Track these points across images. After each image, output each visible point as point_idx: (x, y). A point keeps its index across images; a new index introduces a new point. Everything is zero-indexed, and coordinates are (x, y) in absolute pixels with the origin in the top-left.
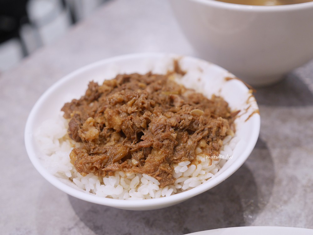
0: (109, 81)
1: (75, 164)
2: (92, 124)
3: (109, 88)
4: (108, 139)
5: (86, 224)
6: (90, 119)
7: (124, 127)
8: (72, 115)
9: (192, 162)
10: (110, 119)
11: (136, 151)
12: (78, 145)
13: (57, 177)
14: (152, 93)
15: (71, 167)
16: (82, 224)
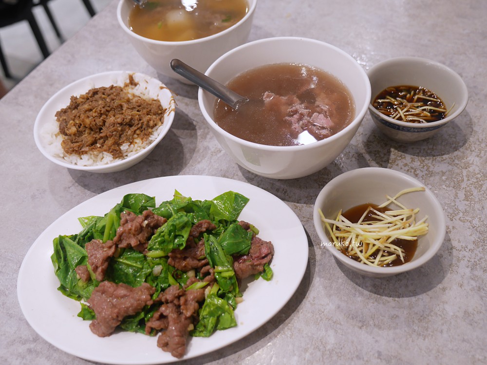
0: (83, 95)
1: (64, 148)
2: (73, 124)
3: (83, 100)
4: (84, 133)
5: (79, 184)
6: (71, 122)
7: (91, 125)
8: (61, 119)
9: (131, 143)
10: (83, 121)
11: (99, 139)
12: (66, 137)
13: (54, 157)
14: (111, 102)
15: (62, 151)
16: (77, 184)
